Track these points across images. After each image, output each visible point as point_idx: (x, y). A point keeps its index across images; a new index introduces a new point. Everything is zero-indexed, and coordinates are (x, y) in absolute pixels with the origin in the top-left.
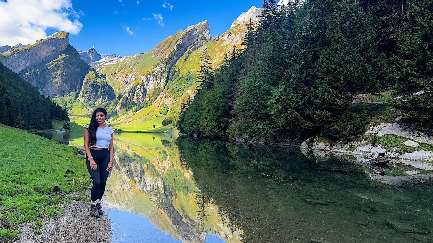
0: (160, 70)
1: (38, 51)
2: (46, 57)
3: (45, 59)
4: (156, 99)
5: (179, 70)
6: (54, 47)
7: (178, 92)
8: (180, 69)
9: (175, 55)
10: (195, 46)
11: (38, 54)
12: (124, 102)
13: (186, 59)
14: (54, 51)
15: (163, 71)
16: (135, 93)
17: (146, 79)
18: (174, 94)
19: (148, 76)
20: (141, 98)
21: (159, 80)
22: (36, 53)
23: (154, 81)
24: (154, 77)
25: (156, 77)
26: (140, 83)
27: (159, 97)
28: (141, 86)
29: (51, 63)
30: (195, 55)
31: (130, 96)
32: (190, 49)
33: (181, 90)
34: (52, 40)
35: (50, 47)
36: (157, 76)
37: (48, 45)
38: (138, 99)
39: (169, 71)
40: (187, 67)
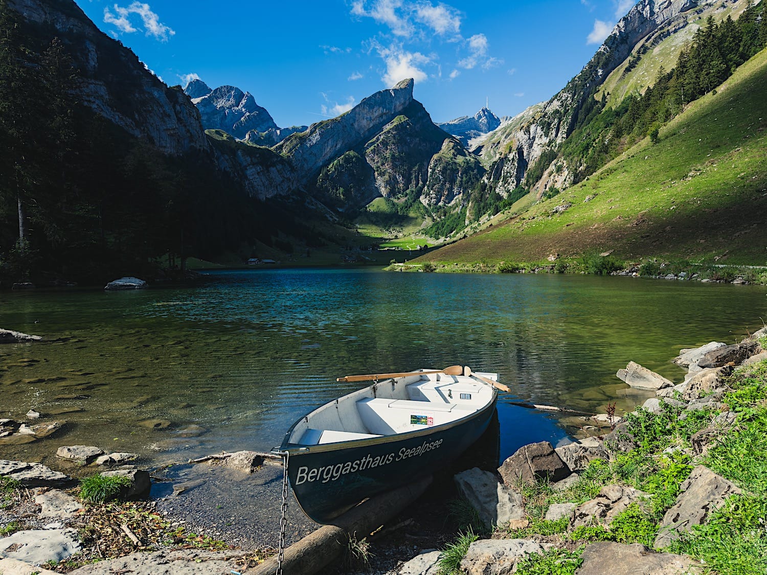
0: (557, 108)
1: (354, 120)
2: (369, 130)
3: (367, 133)
4: (541, 178)
5: (604, 97)
6: (381, 109)
7: (585, 152)
8: (608, 94)
9: (601, 64)
10: (662, 31)
11: (356, 126)
12: (477, 195)
13: (628, 70)
14: (381, 116)
15: (565, 109)
16: (503, 172)
17: (526, 137)
18: (576, 159)
19: (532, 128)
20: (513, 182)
21: (554, 132)
22: (352, 125)
23: (543, 136)
24: (542, 129)
25: (546, 127)
26: (514, 148)
27: (546, 173)
28: (514, 153)
29: (375, 139)
30: (659, 55)
31: (491, 180)
32: (647, 41)
33: (594, 145)
34: (378, 95)
35: (375, 109)
36: (549, 124)
37: (371, 107)
38: (506, 185)
39: (579, 108)
40: (629, 89)
